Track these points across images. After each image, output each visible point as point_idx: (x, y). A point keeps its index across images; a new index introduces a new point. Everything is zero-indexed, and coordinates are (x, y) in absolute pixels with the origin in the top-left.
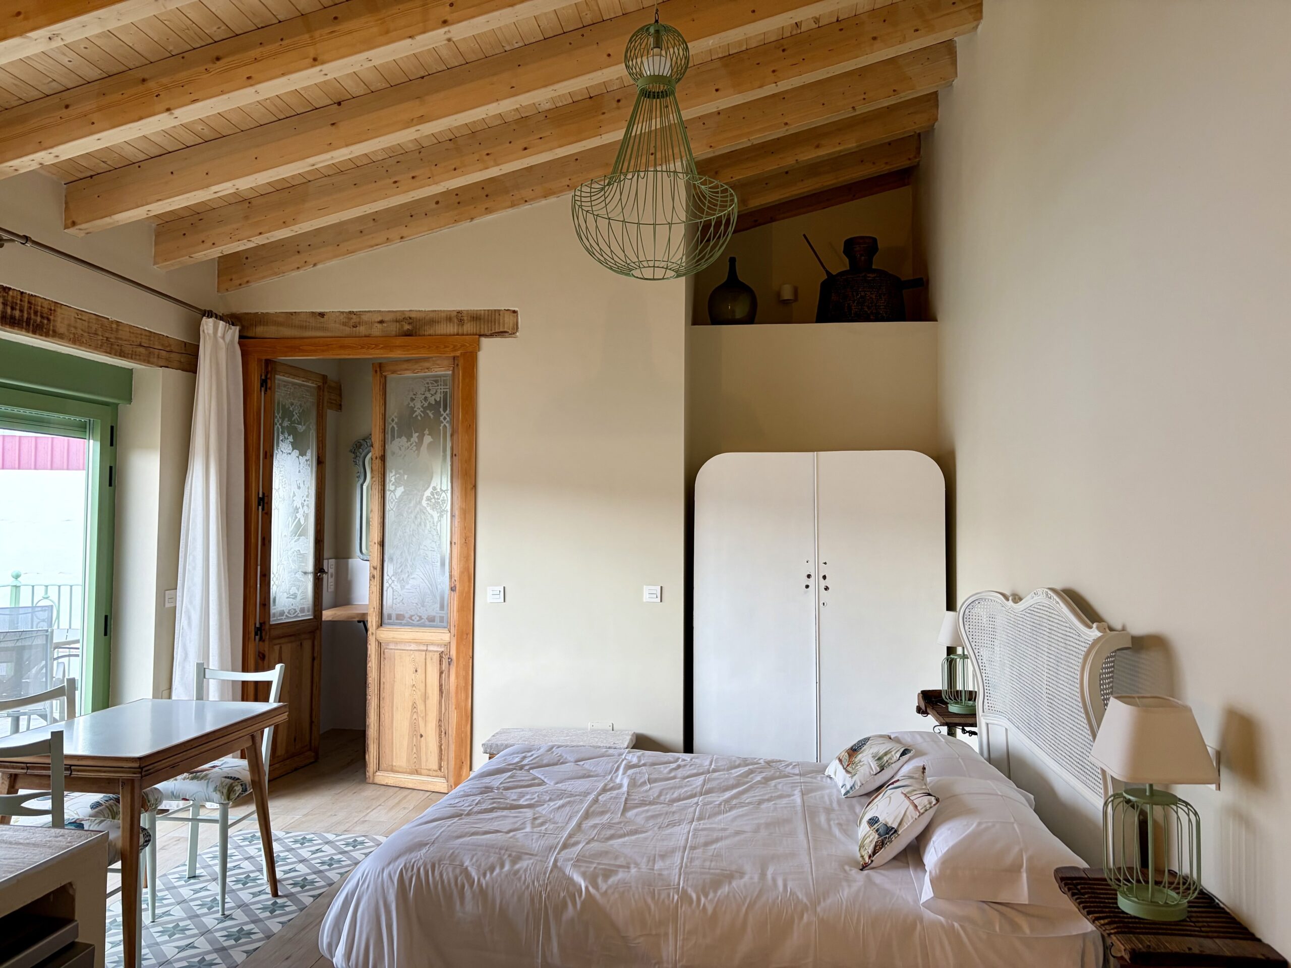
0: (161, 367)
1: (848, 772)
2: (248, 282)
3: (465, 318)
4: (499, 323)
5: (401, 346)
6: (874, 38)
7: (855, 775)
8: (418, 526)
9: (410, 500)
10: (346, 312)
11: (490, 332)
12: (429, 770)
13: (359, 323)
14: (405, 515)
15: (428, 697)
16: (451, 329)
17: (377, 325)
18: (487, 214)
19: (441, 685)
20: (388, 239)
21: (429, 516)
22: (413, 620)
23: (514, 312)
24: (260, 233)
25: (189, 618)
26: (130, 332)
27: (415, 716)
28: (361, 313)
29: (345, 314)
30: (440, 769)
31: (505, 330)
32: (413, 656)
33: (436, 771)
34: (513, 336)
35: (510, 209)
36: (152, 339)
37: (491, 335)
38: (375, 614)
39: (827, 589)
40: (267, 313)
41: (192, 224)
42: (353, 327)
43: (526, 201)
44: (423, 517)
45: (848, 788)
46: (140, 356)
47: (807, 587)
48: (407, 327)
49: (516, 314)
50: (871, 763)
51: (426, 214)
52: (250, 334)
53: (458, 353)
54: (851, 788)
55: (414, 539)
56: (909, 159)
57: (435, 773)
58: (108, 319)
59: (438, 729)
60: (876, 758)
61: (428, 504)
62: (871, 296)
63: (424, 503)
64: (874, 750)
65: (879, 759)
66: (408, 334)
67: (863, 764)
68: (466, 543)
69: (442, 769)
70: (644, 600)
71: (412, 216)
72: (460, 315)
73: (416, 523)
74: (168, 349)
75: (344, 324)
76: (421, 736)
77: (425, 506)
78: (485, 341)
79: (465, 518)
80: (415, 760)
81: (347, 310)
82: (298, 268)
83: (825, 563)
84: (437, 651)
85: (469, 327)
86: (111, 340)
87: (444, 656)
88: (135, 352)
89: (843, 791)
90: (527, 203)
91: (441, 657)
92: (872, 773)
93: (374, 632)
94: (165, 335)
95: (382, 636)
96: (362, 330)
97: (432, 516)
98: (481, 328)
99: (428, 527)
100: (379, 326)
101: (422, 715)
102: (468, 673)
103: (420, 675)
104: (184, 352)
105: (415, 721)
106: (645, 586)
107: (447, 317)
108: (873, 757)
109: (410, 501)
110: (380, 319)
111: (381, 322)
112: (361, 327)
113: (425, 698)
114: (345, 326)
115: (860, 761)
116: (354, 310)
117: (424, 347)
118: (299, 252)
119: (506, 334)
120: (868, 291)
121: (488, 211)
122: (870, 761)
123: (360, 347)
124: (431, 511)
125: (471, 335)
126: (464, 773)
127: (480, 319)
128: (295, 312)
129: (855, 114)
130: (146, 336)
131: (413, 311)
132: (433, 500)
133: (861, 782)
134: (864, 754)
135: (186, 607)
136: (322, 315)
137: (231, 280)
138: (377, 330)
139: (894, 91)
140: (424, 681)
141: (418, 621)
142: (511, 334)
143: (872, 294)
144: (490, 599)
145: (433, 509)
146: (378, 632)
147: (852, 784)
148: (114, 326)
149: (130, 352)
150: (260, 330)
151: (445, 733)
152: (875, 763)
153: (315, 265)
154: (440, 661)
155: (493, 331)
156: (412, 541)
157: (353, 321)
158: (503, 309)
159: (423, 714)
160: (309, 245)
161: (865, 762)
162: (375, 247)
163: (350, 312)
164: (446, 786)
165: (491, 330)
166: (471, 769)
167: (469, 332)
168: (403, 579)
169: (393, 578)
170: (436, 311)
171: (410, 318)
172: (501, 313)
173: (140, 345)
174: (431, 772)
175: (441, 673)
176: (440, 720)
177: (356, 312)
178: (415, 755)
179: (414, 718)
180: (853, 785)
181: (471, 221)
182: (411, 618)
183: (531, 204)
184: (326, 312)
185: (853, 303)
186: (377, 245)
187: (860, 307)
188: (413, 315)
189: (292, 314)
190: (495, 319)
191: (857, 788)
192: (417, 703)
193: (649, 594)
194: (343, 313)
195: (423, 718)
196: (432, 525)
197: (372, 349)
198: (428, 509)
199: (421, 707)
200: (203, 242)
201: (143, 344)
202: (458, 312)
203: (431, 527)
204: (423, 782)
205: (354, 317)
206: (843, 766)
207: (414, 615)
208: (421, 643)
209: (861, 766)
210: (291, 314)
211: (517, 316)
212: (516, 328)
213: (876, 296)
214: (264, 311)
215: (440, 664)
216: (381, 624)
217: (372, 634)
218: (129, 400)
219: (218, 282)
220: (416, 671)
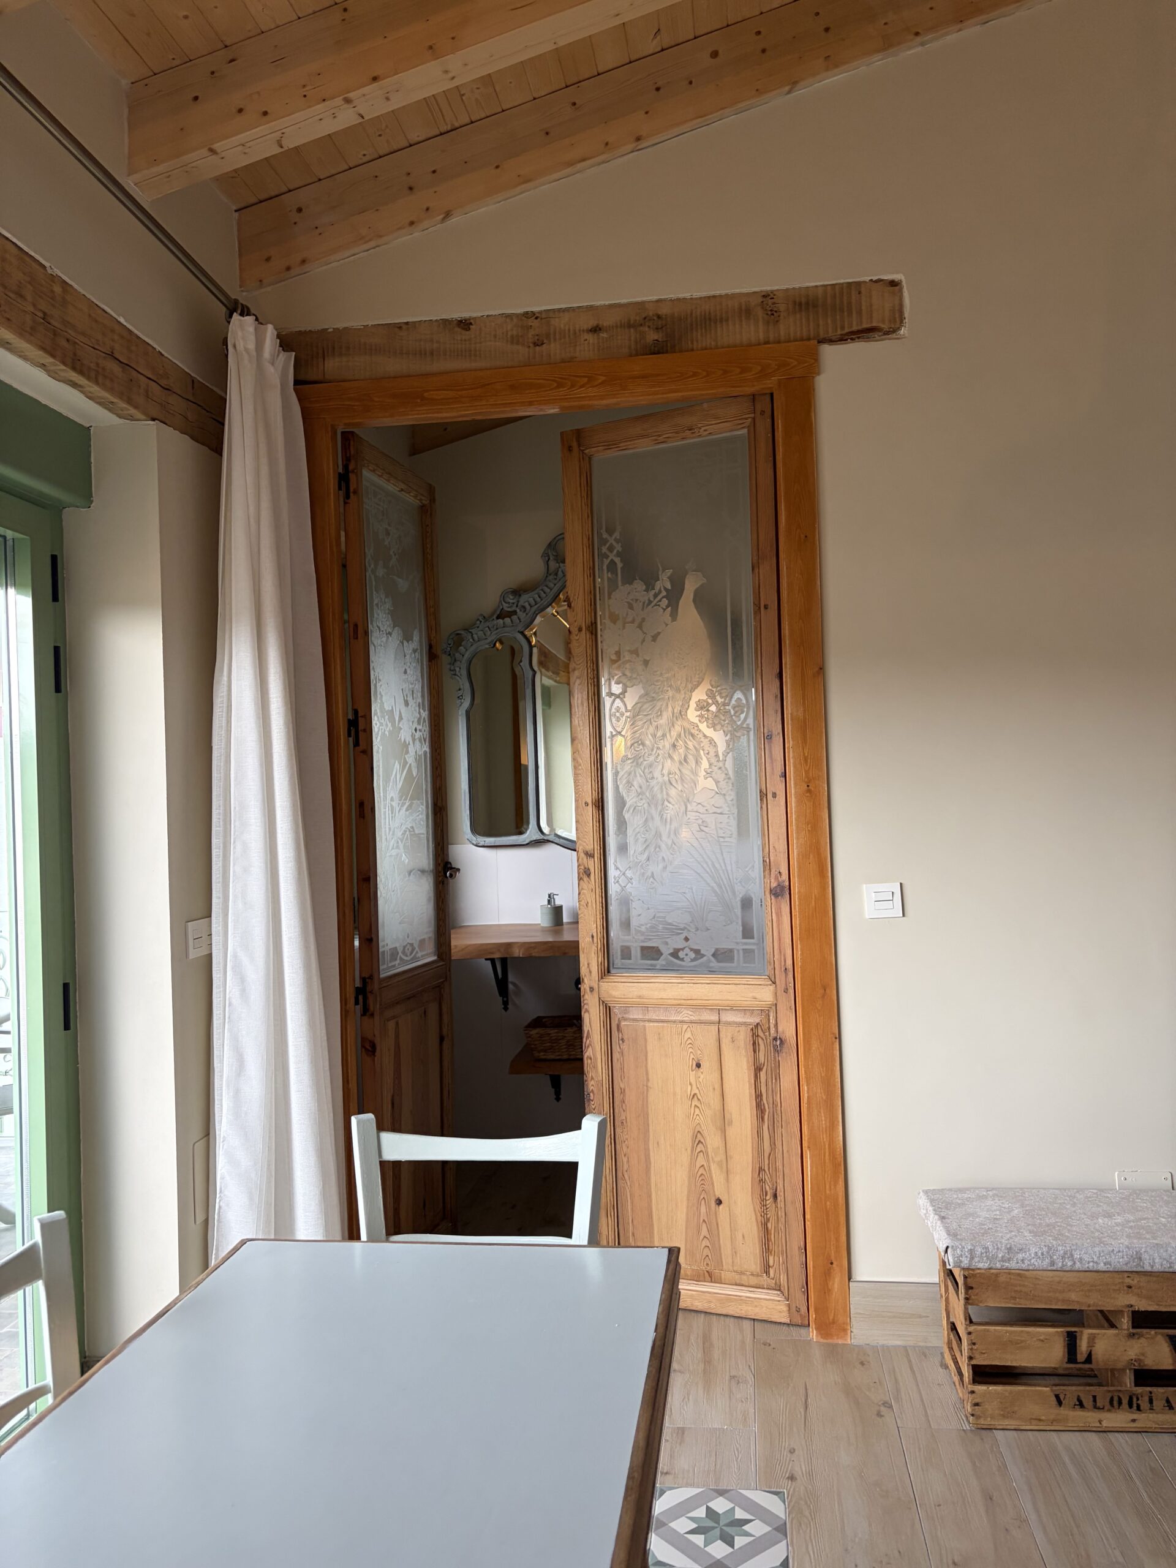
0: (153, 420)
2: (304, 262)
3: (782, 308)
4: (860, 312)
5: (644, 377)
8: (680, 762)
9: (660, 710)
10: (517, 315)
11: (839, 332)
12: (742, 1273)
13: (548, 336)
15: (731, 1123)
16: (751, 332)
17: (586, 336)
18: (827, 69)
19: (759, 1096)
20: (607, 144)
21: (705, 742)
22: (682, 960)
23: (893, 284)
24: (375, 79)
26: (90, 316)
27: (701, 1160)
28: (551, 315)
29: (515, 320)
30: (767, 1273)
31: (874, 324)
32: (688, 1035)
33: (758, 1275)
34: (894, 336)
35: (879, 56)
36: (133, 348)
37: (842, 339)
38: (594, 947)
40: (345, 328)
41: (213, 73)
42: (535, 344)
43: (917, 34)
44: (691, 746)
46: (112, 380)
48: (652, 336)
49: (897, 288)
51: (691, 83)
52: (312, 375)
53: (771, 383)
55: (673, 792)
57: (754, 1281)
58: (44, 267)
59: (758, 1191)
61: (701, 716)
66: (657, 349)
68: (809, 791)
69: (772, 1271)
71: (658, 89)
72: (770, 301)
73: (676, 758)
74: (163, 382)
75: (515, 340)
76: (719, 1202)
78: (829, 352)
79: (805, 741)
80: (706, 1251)
81: (520, 311)
82: (412, 223)
84: (745, 1024)
85: (791, 326)
86: (52, 321)
87: (761, 1033)
88: (103, 369)
90: (919, 39)
91: (755, 1036)
93: (595, 986)
94: (158, 348)
95: (612, 993)
96: (554, 349)
97: (712, 742)
98: (818, 325)
100: (591, 338)
101: (717, 1159)
102: (833, 1071)
103: (708, 1074)
104: (191, 398)
105: (702, 1171)
107: (740, 309)
109: (660, 714)
110: (592, 323)
111: (596, 330)
112: (552, 345)
113: (723, 1122)
114: (518, 343)
116: (536, 309)
117: (695, 374)
118: (411, 189)
119: (876, 335)
121: (832, 63)
123: (555, 385)
124: (710, 732)
125: (795, 340)
126: (836, 1286)
127: (815, 306)
128: (407, 323)
130: (122, 337)
131: (665, 300)
132: (713, 708)
136: (465, 324)
137: (268, 259)
138: (587, 348)
140: (717, 1086)
141: (692, 960)
142: (887, 333)
144: (870, 911)
145: (714, 726)
146: (603, 985)
148: (57, 289)
149: (93, 366)
150: (332, 366)
151: (775, 1196)
153: (448, 215)
154: (754, 1044)
155: (847, 330)
156: (668, 794)
157: (531, 333)
158: (867, 279)
159: (721, 1156)
160: (434, 172)
162: (579, 166)
163: (527, 315)
164: (785, 1309)
165: (843, 328)
166: (850, 1278)
167: (792, 335)
168: (653, 873)
169: (629, 874)
170: (714, 297)
171: (659, 317)
172: (863, 290)
173: (112, 355)
174: (744, 1277)
175: (758, 1069)
176: (761, 1169)
177: (540, 312)
178: (706, 1243)
179: (698, 1166)
181: (789, 92)
182: (675, 954)
183: (923, 44)
184: (475, 318)
186: (584, 160)
188: (665, 310)
189: (400, 328)
190: (849, 303)
192: (705, 1133)
194: (509, 316)
195: (720, 1164)
196: (713, 760)
197: (581, 387)
199: (713, 1140)
200: (240, 111)
201: (117, 355)
202: (766, 296)
203: (710, 765)
204: (729, 1298)
205: (535, 323)
207: (683, 949)
208: (704, 1007)
210: (399, 326)
211: (901, 291)
212: (897, 319)
214: (341, 325)
215: (755, 1051)
216: (607, 967)
217: (591, 989)
218: (86, 496)
220: (698, 1066)
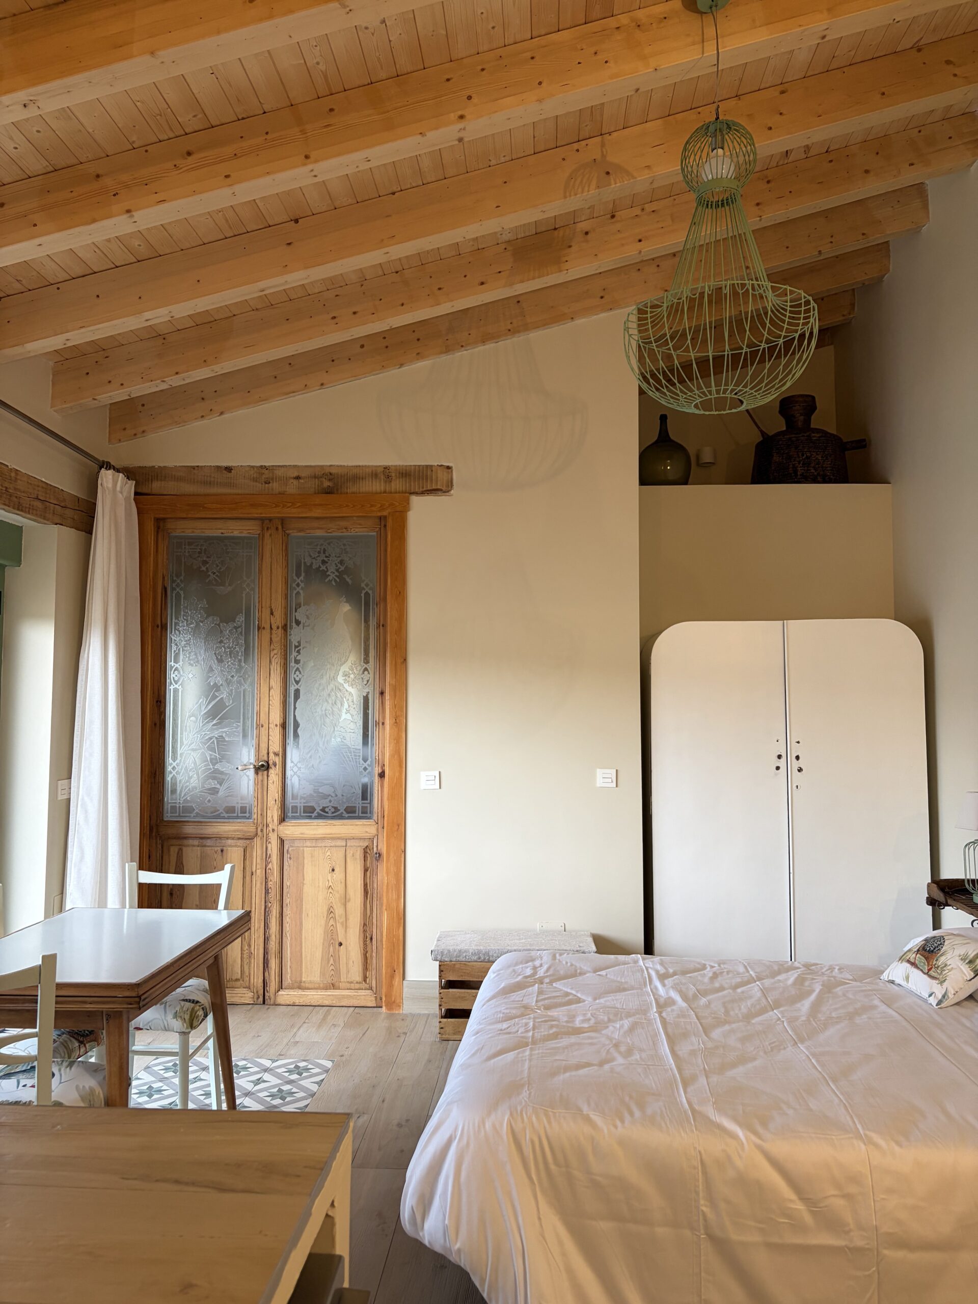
0: (56, 524)
1: (931, 977)
2: (144, 432)
3: (393, 475)
4: (432, 480)
5: (321, 505)
6: (867, 172)
7: (944, 981)
8: (332, 704)
10: (257, 467)
11: (421, 490)
12: (352, 982)
13: (272, 479)
14: (314, 692)
15: (349, 900)
16: (377, 486)
17: (292, 481)
18: (418, 360)
19: (365, 885)
20: (306, 385)
21: (347, 694)
22: (327, 812)
23: (448, 468)
24: (177, 373)
25: (86, 812)
26: (28, 482)
27: (332, 922)
28: (275, 468)
29: (255, 469)
30: (365, 981)
31: (439, 487)
32: (328, 853)
33: (360, 983)
34: (447, 494)
35: (444, 355)
36: (48, 492)
37: (423, 493)
38: (276, 806)
39: (800, 770)
40: (165, 467)
41: (97, 362)
42: (266, 483)
43: (462, 346)
44: (339, 696)
45: (940, 997)
46: (36, 510)
47: (778, 768)
48: (327, 484)
49: (450, 470)
50: (962, 967)
51: (350, 359)
52: (145, 490)
53: (385, 513)
54: (944, 996)
55: (328, 721)
56: (844, 316)
57: (357, 986)
58: (7, 466)
59: (362, 935)
60: (967, 961)
61: (345, 680)
62: (817, 456)
63: (340, 679)
64: (961, 951)
65: (970, 962)
66: (329, 491)
67: (952, 968)
68: (396, 722)
69: (368, 980)
70: (598, 785)
71: (333, 361)
72: (387, 471)
73: (330, 701)
74: (63, 504)
75: (255, 480)
76: (341, 944)
77: (342, 682)
78: (415, 500)
79: (395, 696)
80: (332, 972)
81: (258, 464)
82: (202, 417)
83: (798, 742)
84: (360, 846)
85: (397, 485)
86: (10, 491)
87: (368, 851)
88: (33, 506)
89: (933, 1001)
90: (463, 349)
91: (365, 852)
92: (965, 978)
93: (276, 829)
94: (61, 488)
95: (287, 832)
96: (275, 486)
97: (350, 693)
98: (411, 485)
99: (346, 705)
100: (295, 482)
101: (341, 921)
102: (400, 869)
103: (339, 874)
104: (77, 509)
105: (332, 927)
106: (598, 770)
107: (372, 473)
108: (962, 959)
109: (323, 677)
110: (296, 474)
111: (298, 478)
112: (275, 484)
113: (345, 900)
114: (256, 481)
115: (946, 965)
116: (267, 464)
117: (347, 506)
118: (203, 399)
119: (440, 493)
120: (814, 452)
121: (420, 356)
122: (958, 963)
123: (274, 505)
124: (350, 689)
125: (399, 493)
126: (396, 983)
127: (410, 475)
128: (198, 466)
129: (821, 258)
130: (43, 487)
131: (334, 465)
132: (352, 676)
133: (954, 989)
134: (948, 956)
135: (83, 799)
136: (229, 469)
137: (125, 429)
138: (292, 488)
139: (863, 234)
140: (343, 881)
141: (333, 813)
142: (445, 492)
143: (818, 454)
144: (423, 785)
145: (352, 685)
146: (281, 828)
147: (943, 993)
148: (13, 474)
149: (28, 506)
150: (156, 486)
151: (371, 939)
152: (967, 966)
153: (222, 413)
154: (365, 857)
155: (425, 489)
157: (264, 476)
158: (436, 464)
159: (343, 919)
160: (216, 391)
161: (955, 966)
162: (291, 395)
163: (261, 467)
164: (374, 999)
165: (423, 488)
166: (404, 978)
167: (398, 490)
168: (313, 765)
170: (360, 466)
171: (331, 474)
172: (434, 469)
173: (37, 498)
174: (352, 985)
175: (366, 870)
176: (365, 925)
177: (269, 466)
178: (332, 967)
179: (331, 924)
180: (946, 993)
181: (399, 368)
182: (323, 809)
183: (466, 350)
184: (234, 467)
185: (799, 463)
186: (294, 392)
187: (806, 468)
188: (333, 471)
189: (194, 469)
190: (427, 476)
191: (951, 995)
192: (335, 907)
193: (603, 778)
194: (253, 467)
195: (342, 923)
197: (288, 508)
198: (346, 686)
199: (339, 911)
200: (110, 382)
201: (40, 497)
202: (385, 468)
203: (349, 706)
204: (344, 997)
205: (266, 472)
206: (922, 970)
207: (327, 806)
208: (339, 838)
209: (950, 970)
210: (193, 468)
211: (452, 471)
212: (450, 484)
213: (822, 457)
214: (162, 465)
215: (365, 861)
216: (283, 819)
217: (273, 830)
218: (18, 562)
219: (109, 432)
220: (333, 870)
